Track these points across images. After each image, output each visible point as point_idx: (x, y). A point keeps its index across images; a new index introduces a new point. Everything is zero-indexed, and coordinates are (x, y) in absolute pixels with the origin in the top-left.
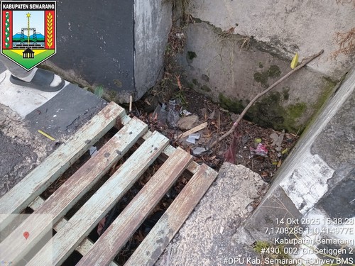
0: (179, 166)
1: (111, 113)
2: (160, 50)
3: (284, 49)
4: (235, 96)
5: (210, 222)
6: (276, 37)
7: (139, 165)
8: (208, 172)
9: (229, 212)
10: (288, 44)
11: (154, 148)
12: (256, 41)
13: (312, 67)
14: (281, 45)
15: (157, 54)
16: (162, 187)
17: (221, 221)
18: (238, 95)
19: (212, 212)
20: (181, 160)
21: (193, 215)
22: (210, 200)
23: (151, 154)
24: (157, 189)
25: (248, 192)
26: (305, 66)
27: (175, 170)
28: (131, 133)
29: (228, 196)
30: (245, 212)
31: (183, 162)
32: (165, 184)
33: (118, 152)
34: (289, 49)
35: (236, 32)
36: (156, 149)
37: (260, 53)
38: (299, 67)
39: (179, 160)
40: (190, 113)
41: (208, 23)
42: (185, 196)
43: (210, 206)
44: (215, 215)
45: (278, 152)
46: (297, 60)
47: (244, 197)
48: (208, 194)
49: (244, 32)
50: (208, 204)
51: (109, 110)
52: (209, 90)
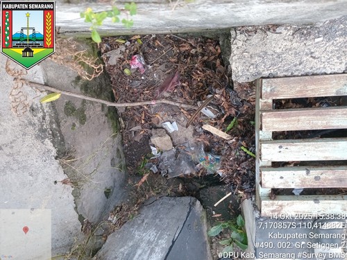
0: (283, 117)
1: (274, 208)
2: (139, 222)
3: (44, 119)
4: (106, 124)
5: (316, 54)
6: (37, 137)
7: (307, 148)
8: (269, 90)
9: (295, 45)
10: (35, 120)
11: (281, 150)
12: (58, 151)
13: (42, 78)
14: (42, 126)
15: (146, 221)
16: (314, 115)
17: (309, 45)
18: (104, 122)
19: (305, 59)
20: (275, 119)
21: (318, 72)
22: (294, 68)
23: (289, 147)
24: (319, 117)
25: (261, 42)
26: (46, 85)
27: (289, 117)
28: (282, 178)
29: (279, 56)
30: (284, 32)
31: (275, 116)
32: (309, 115)
33: (308, 173)
34: (40, 115)
35: (65, 177)
36: (280, 147)
37: (65, 137)
38: (53, 90)
39: (277, 121)
40: (152, 147)
41: (76, 208)
42: (307, 91)
43: (300, 64)
44: (307, 54)
45: (126, 46)
46: (47, 98)
47: (270, 42)
48: (290, 74)
49: (58, 169)
50: (300, 67)
51: (273, 211)
52: (118, 150)
